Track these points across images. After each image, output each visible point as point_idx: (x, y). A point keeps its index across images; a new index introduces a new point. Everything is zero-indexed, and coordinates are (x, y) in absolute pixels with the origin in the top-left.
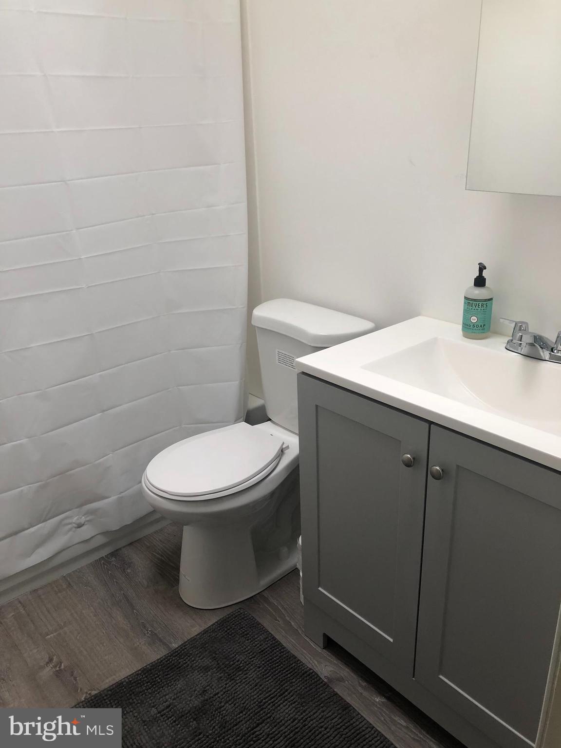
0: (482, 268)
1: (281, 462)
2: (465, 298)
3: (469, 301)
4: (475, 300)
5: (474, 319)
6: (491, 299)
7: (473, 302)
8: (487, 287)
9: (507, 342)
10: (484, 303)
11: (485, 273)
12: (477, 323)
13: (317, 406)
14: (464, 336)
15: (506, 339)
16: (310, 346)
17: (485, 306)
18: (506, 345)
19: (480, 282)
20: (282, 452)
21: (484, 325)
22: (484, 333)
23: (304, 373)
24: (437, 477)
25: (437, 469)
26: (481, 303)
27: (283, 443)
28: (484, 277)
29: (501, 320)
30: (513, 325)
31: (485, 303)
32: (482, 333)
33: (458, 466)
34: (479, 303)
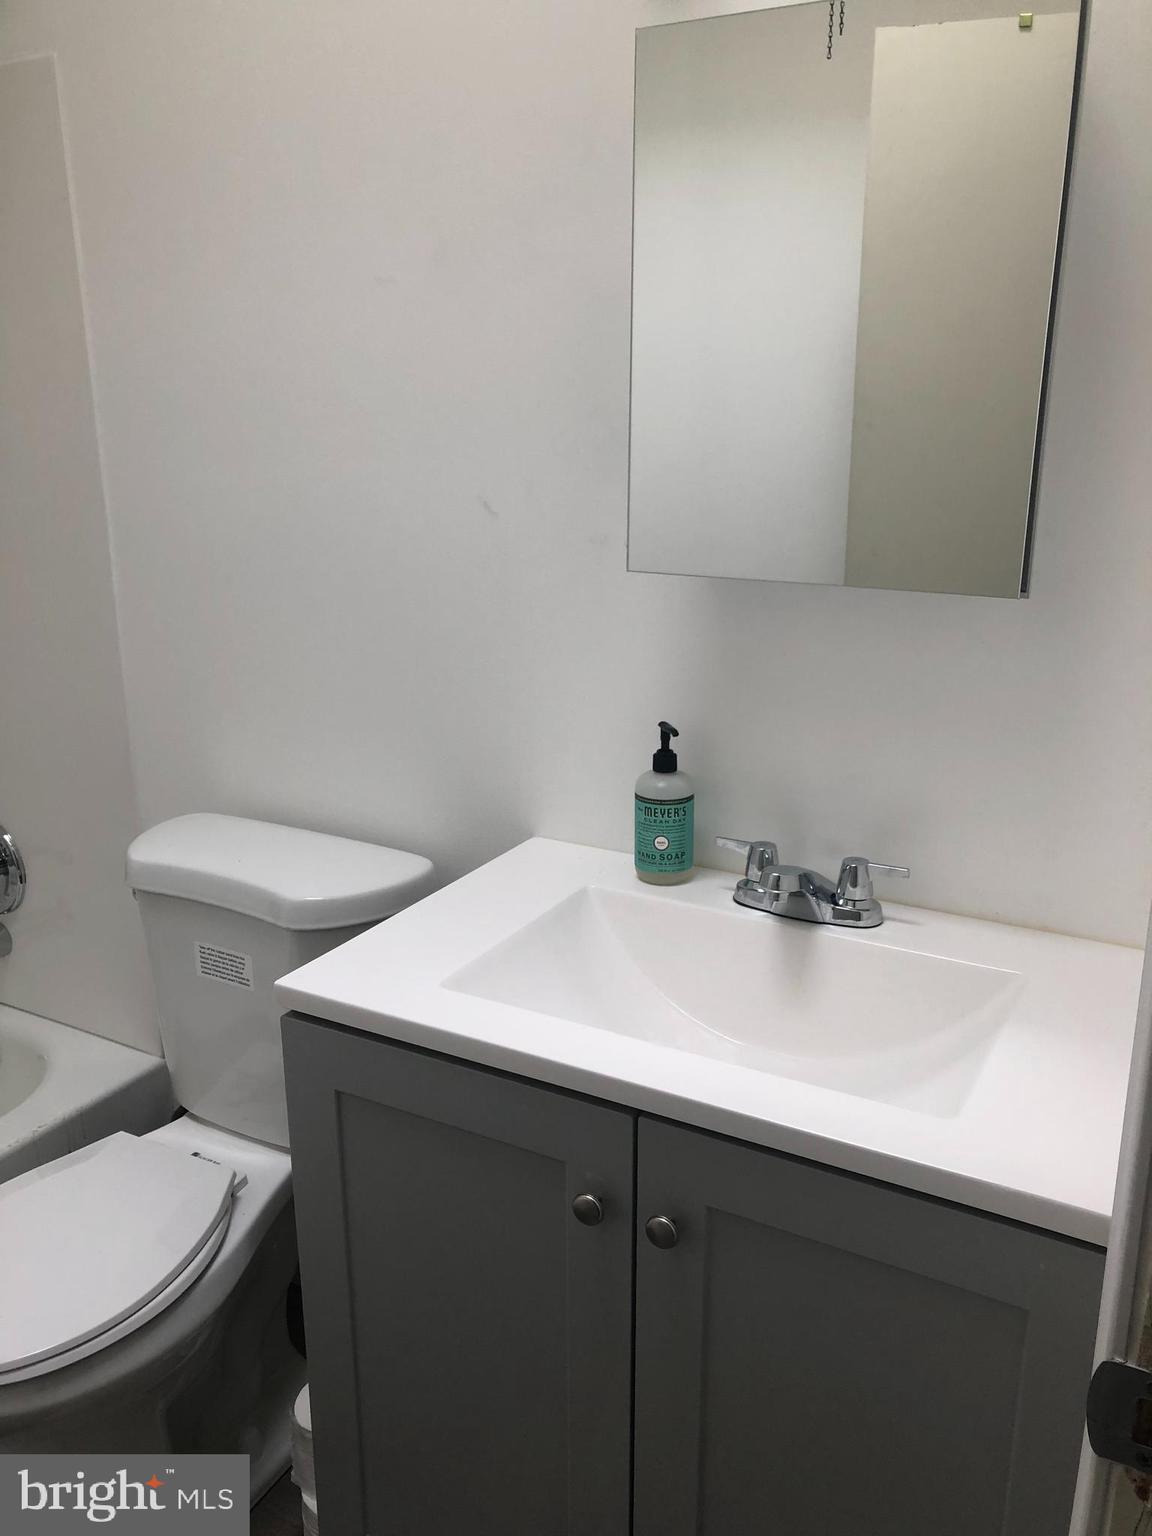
0: (667, 732)
1: (231, 1228)
2: (637, 796)
3: (648, 805)
4: (662, 802)
5: (661, 843)
6: (691, 798)
7: (657, 806)
8: (682, 773)
9: (735, 886)
10: (679, 806)
11: (674, 744)
12: (668, 851)
13: (338, 1094)
14: (641, 879)
15: (733, 881)
16: (288, 930)
17: (681, 812)
18: (733, 893)
19: (665, 762)
20: (232, 1199)
21: (683, 854)
22: (683, 869)
23: (295, 1014)
24: (664, 1240)
25: (661, 1223)
26: (673, 807)
27: (235, 1175)
28: (671, 751)
29: (720, 842)
30: (745, 851)
31: (682, 806)
32: (679, 870)
33: (709, 1209)
34: (669, 807)
